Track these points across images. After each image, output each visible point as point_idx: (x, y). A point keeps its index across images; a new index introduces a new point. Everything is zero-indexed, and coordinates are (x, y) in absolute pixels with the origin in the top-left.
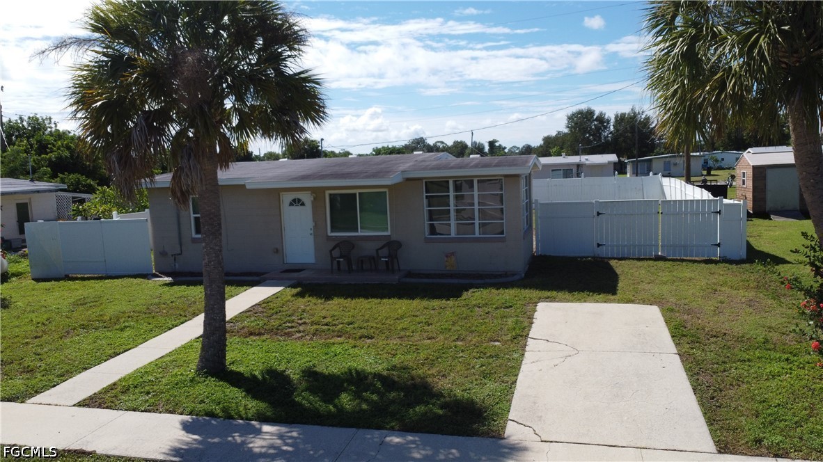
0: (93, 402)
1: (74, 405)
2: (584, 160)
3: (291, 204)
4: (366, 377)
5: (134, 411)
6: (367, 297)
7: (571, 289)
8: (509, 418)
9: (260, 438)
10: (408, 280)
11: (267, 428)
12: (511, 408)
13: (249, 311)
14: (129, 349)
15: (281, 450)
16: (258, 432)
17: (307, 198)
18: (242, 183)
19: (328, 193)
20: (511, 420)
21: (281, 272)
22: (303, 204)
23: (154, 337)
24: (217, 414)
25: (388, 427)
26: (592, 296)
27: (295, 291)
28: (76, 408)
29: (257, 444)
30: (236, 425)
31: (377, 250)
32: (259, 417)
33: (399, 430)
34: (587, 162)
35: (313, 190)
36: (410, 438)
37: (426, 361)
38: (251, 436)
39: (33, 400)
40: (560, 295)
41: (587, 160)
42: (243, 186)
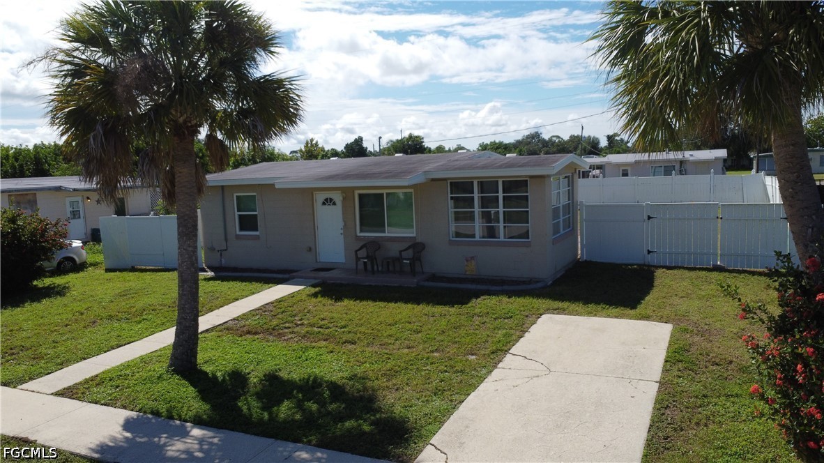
0: (68, 393)
1: (52, 394)
2: (688, 156)
3: (324, 204)
4: (320, 385)
5: (96, 403)
6: (374, 300)
7: (587, 301)
8: (430, 442)
9: (183, 442)
10: (426, 284)
11: (196, 432)
12: (440, 431)
13: (258, 309)
14: (132, 342)
15: (194, 456)
16: (185, 434)
17: (337, 197)
18: (271, 182)
19: (357, 192)
20: (431, 444)
21: (311, 271)
22: (334, 204)
23: (161, 331)
24: (161, 413)
25: (305, 440)
26: (607, 309)
27: (313, 290)
28: (52, 396)
29: (176, 448)
30: (171, 425)
31: (401, 252)
32: (194, 420)
33: (314, 445)
34: (691, 158)
35: (344, 190)
36: (319, 454)
37: (388, 372)
38: (177, 438)
39: (25, 386)
40: (574, 306)
41: (692, 155)
42: (273, 185)
